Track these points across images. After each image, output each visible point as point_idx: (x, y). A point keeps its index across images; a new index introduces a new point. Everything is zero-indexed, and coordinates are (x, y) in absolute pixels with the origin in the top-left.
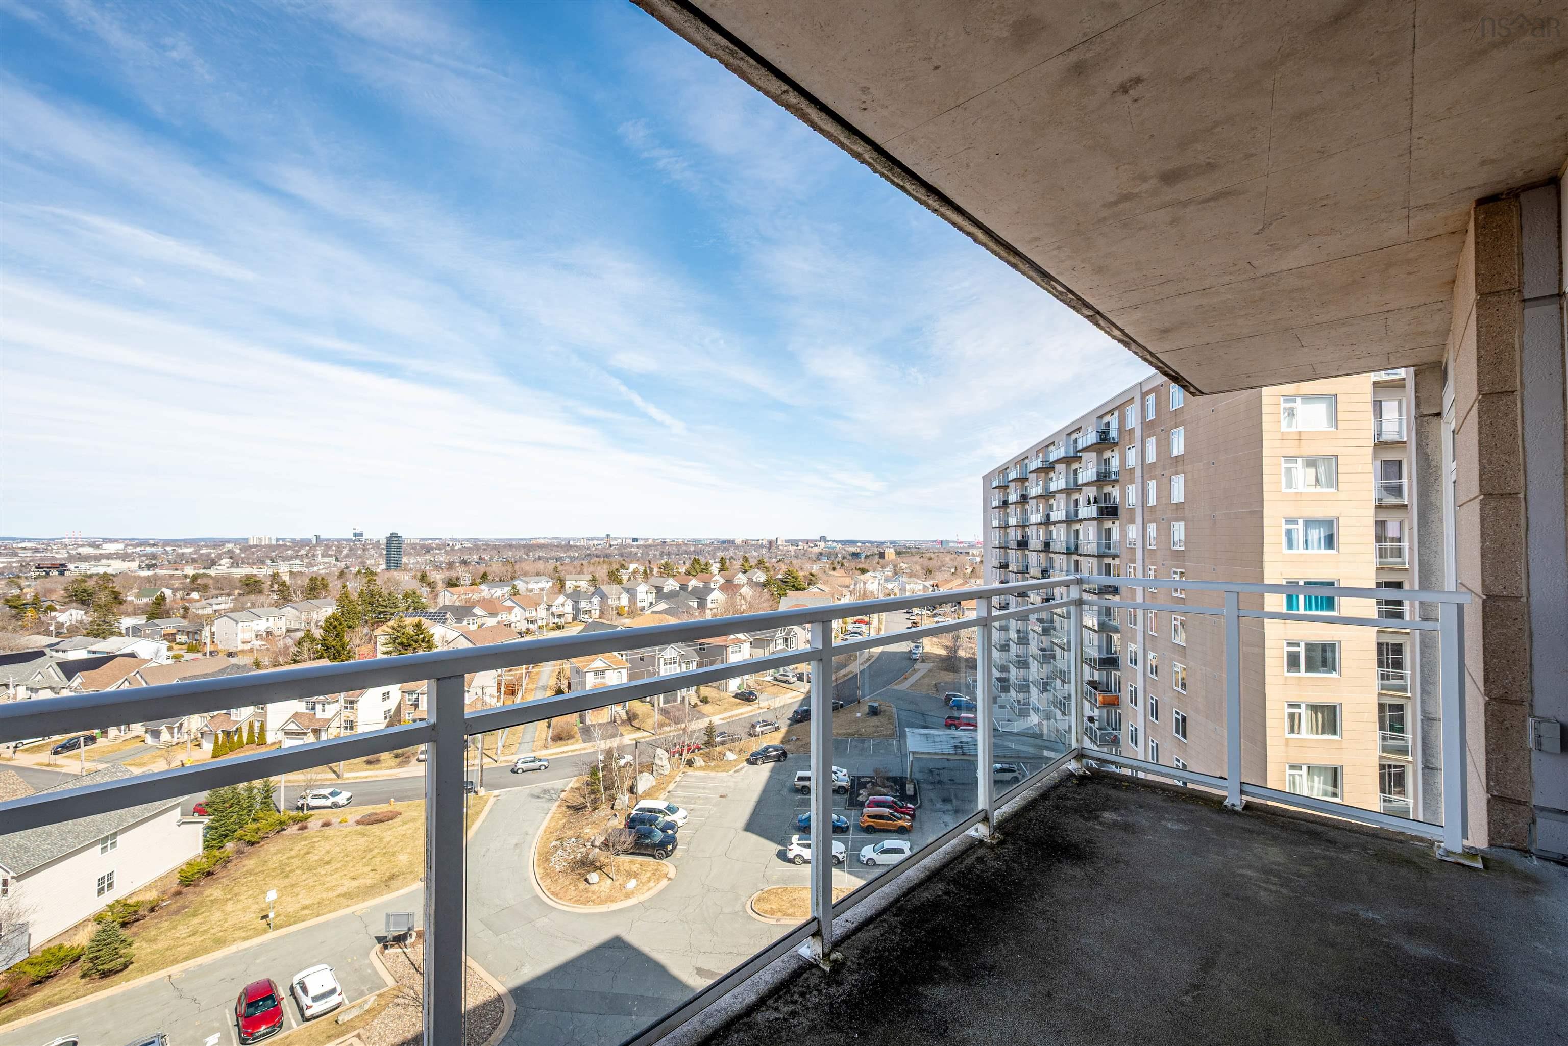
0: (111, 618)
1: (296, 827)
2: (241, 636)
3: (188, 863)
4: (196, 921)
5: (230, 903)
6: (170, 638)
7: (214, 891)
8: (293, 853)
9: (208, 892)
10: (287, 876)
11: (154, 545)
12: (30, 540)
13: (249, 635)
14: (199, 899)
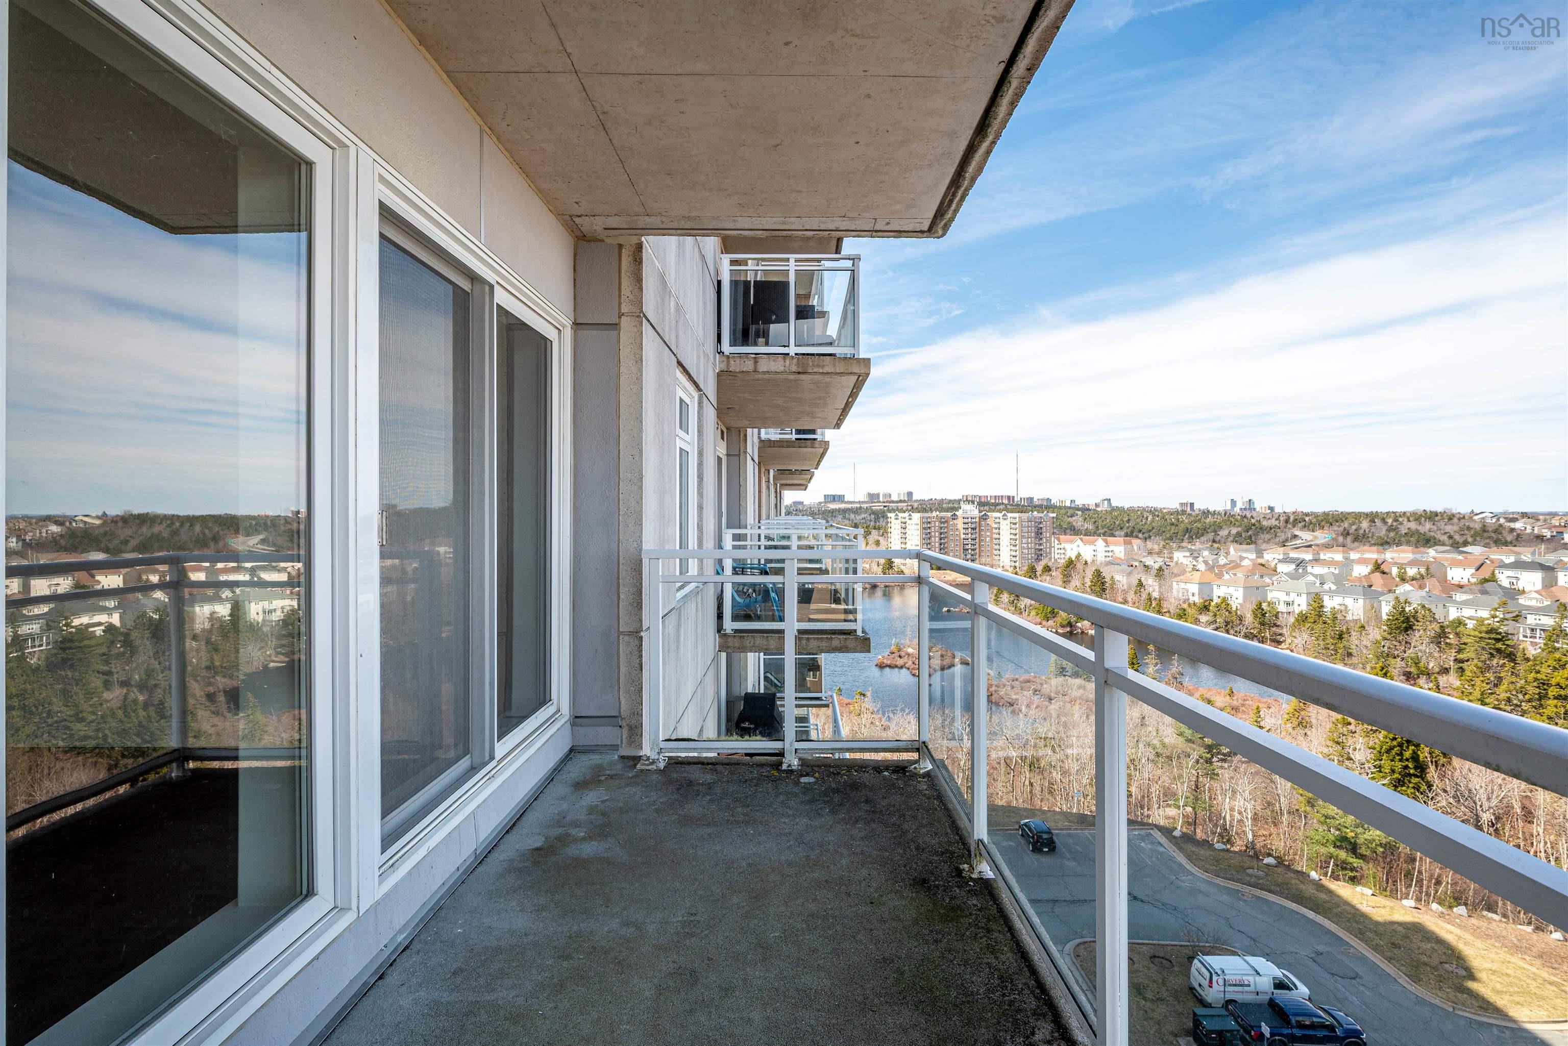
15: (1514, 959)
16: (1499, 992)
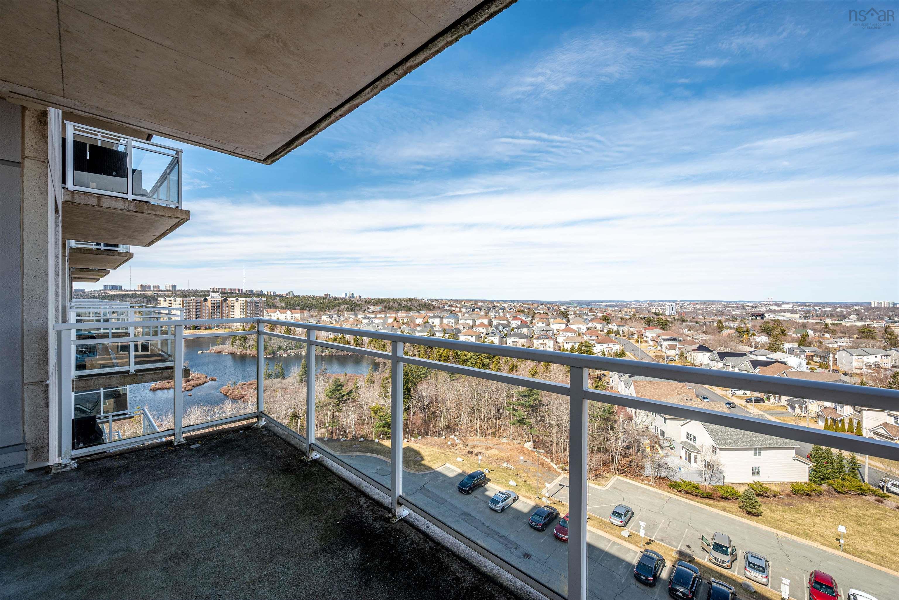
0: (779, 343)
1: (874, 498)
2: (854, 364)
3: (796, 483)
4: (796, 515)
5: (818, 518)
6: (810, 358)
7: (809, 506)
8: (868, 513)
9: (806, 504)
10: (860, 525)
11: (808, 306)
12: (750, 302)
13: (860, 365)
14: (800, 505)
15: (433, 449)
16: (430, 462)
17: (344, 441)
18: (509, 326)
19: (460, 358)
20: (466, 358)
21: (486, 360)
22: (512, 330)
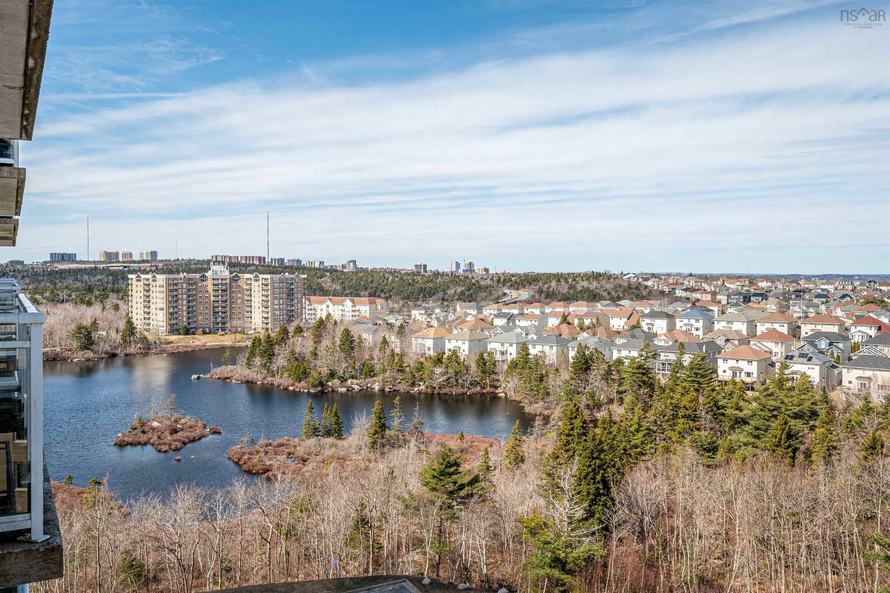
17: (466, 589)
18: (846, 339)
19: (723, 415)
20: (740, 414)
21: (792, 422)
22: (855, 348)
